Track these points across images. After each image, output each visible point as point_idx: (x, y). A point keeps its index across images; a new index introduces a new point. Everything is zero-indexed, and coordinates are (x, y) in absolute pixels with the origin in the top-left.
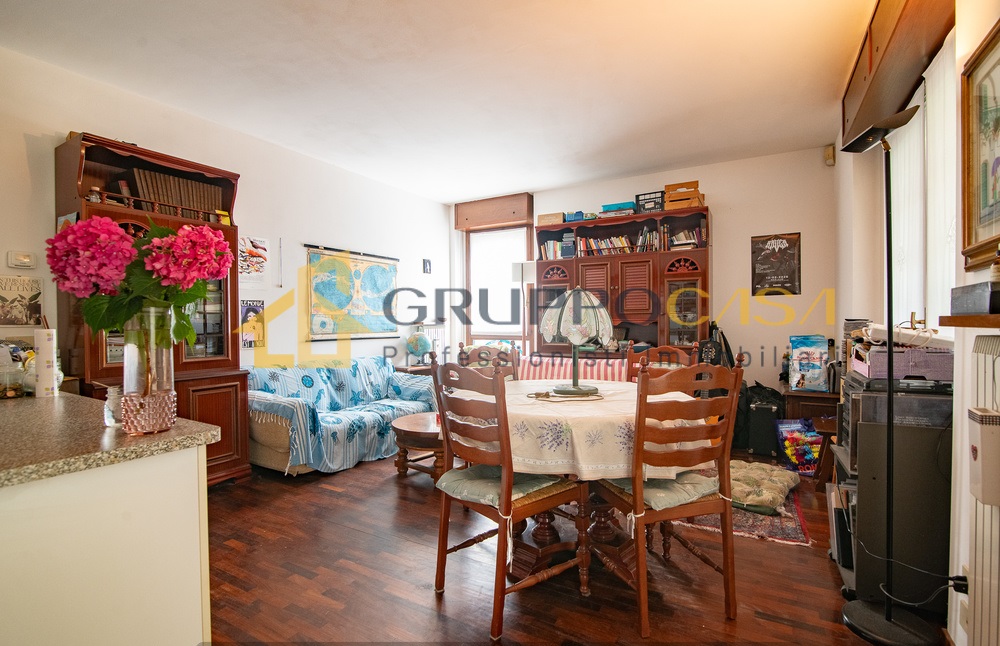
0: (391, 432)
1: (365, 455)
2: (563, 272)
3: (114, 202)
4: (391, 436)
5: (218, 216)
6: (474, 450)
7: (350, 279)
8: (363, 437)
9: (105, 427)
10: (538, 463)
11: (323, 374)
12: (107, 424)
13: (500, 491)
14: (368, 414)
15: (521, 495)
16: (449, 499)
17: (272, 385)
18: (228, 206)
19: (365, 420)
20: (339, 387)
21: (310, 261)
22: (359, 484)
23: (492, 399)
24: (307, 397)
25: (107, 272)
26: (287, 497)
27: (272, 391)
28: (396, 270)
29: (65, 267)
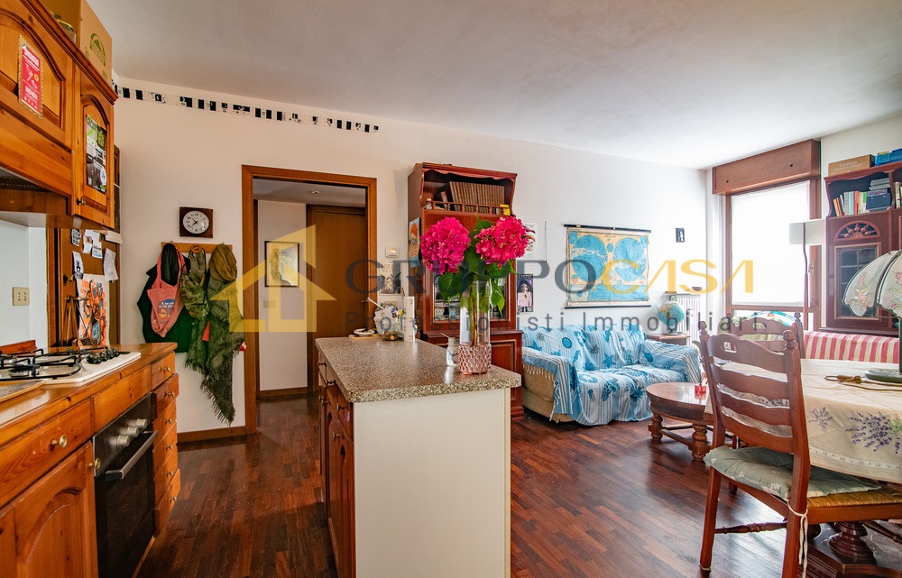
0: (644, 397)
1: (618, 415)
2: (870, 228)
3: (439, 208)
4: (643, 401)
5: (502, 208)
6: (755, 431)
7: (603, 251)
8: (616, 398)
9: (447, 366)
10: (848, 460)
11: (579, 337)
12: (448, 363)
13: (790, 483)
14: (622, 378)
15: (820, 494)
16: (718, 476)
17: (539, 344)
18: (508, 201)
19: (619, 382)
20: (594, 350)
21: (569, 238)
22: (614, 441)
23: (782, 378)
24: (566, 357)
25: (455, 257)
26: (552, 439)
27: (540, 349)
28: (647, 241)
29: (431, 254)
